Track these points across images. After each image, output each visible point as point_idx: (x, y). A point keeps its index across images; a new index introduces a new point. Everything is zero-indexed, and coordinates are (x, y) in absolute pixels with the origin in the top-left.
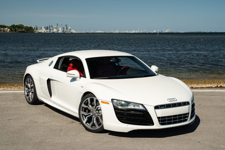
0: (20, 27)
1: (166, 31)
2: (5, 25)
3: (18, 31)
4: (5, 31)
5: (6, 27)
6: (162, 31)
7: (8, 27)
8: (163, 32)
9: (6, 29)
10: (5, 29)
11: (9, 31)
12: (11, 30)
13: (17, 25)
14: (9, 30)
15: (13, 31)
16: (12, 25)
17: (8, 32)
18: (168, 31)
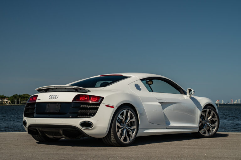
0: (24, 98)
1: (235, 102)
2: (4, 96)
3: (21, 102)
4: (4, 103)
5: (5, 98)
6: (228, 102)
7: (8, 97)
8: (230, 103)
9: (6, 100)
10: (4, 101)
11: (9, 103)
12: (12, 102)
13: (21, 95)
14: (9, 101)
15: (14, 104)
16: (14, 95)
17: (8, 105)
18: (237, 101)
